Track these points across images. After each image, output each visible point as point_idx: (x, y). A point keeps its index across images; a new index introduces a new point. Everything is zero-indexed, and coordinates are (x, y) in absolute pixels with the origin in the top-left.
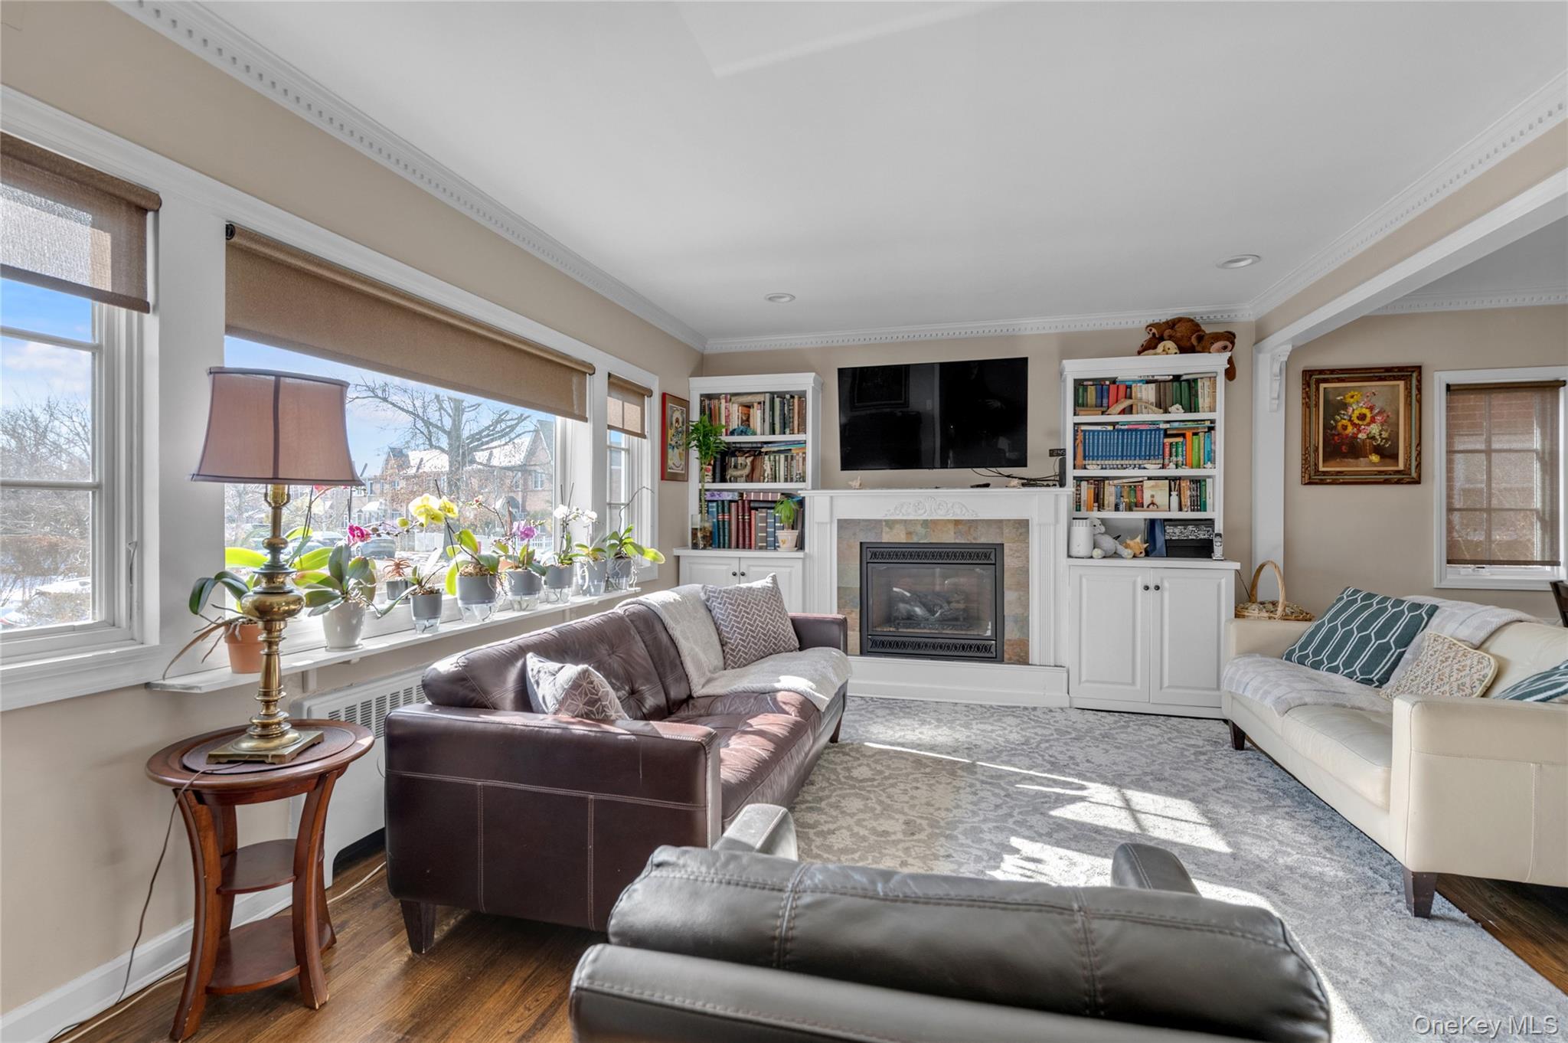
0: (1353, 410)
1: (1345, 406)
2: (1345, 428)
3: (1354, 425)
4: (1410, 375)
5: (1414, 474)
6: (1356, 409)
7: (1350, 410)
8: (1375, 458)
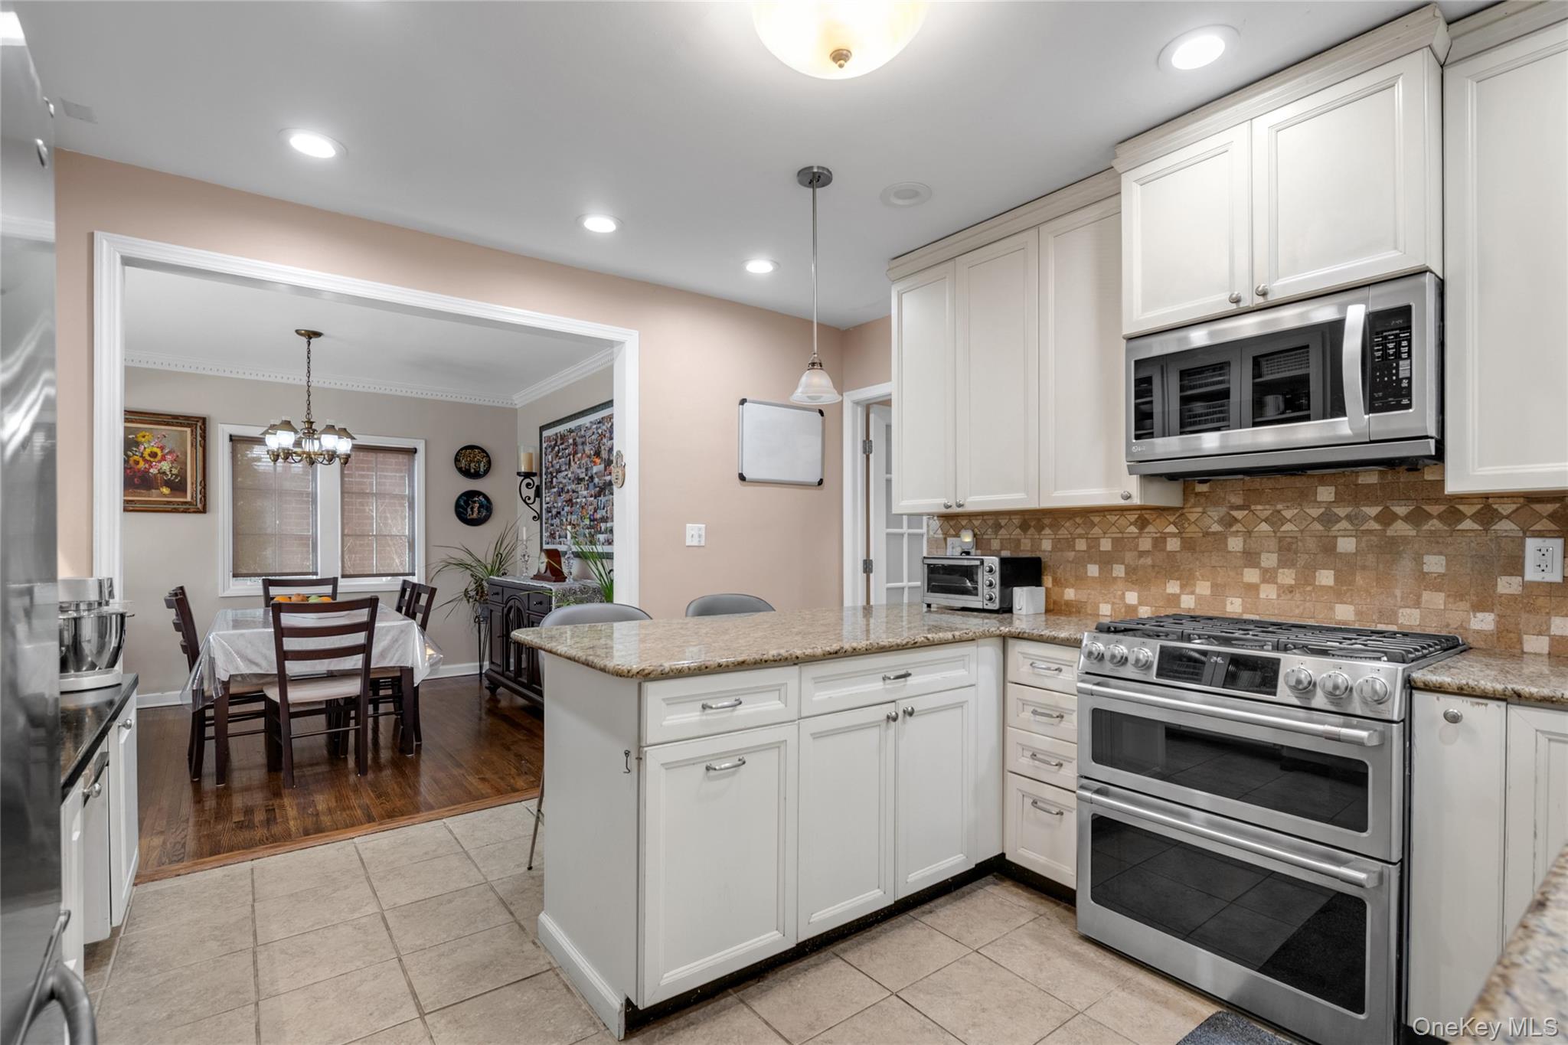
0: (145, 448)
1: (137, 444)
2: (137, 463)
3: (146, 461)
4: (199, 425)
5: (199, 506)
6: (149, 447)
7: (142, 448)
8: (165, 490)
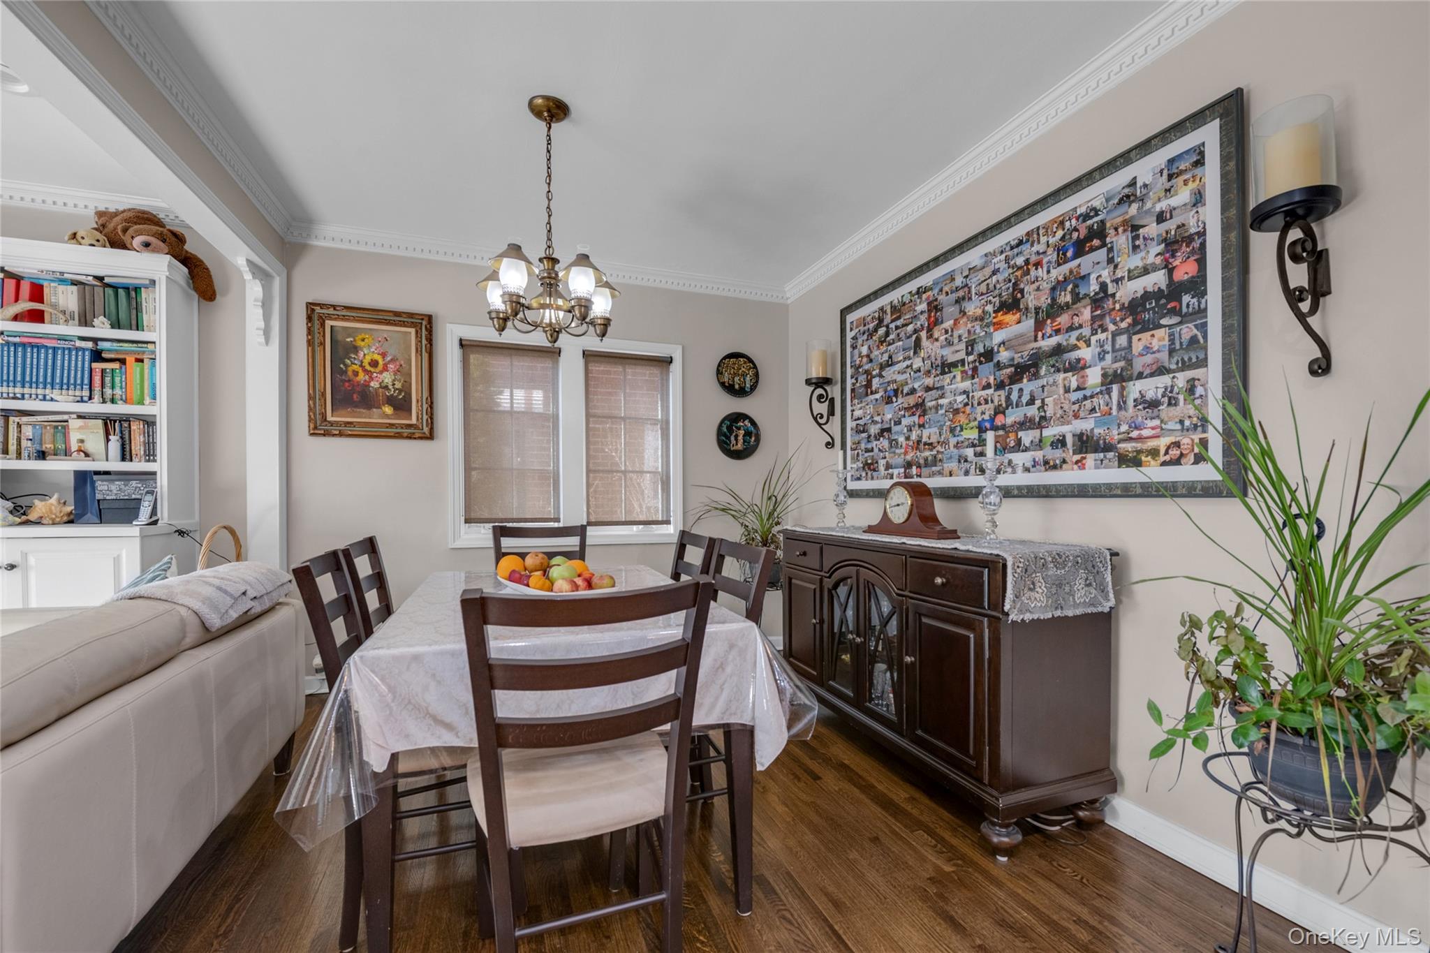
0: (365, 355)
1: (356, 349)
2: (356, 374)
3: (365, 371)
4: (425, 325)
5: (426, 430)
6: (368, 353)
7: (361, 354)
8: (388, 410)
